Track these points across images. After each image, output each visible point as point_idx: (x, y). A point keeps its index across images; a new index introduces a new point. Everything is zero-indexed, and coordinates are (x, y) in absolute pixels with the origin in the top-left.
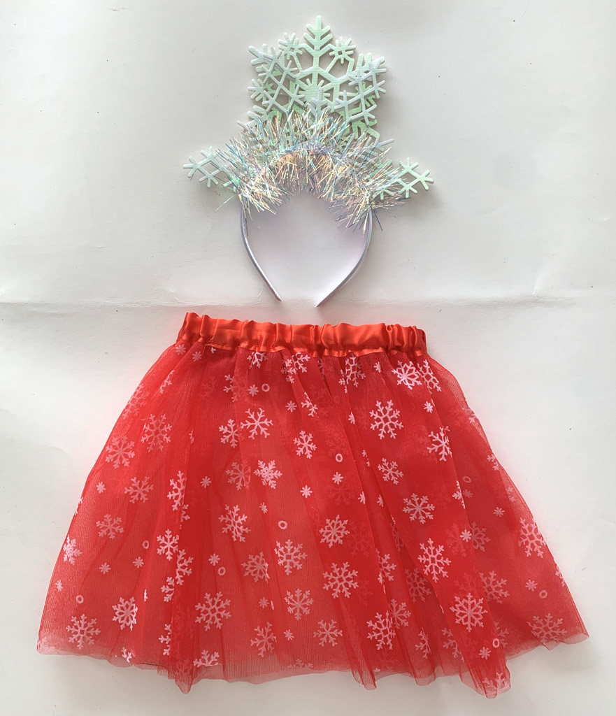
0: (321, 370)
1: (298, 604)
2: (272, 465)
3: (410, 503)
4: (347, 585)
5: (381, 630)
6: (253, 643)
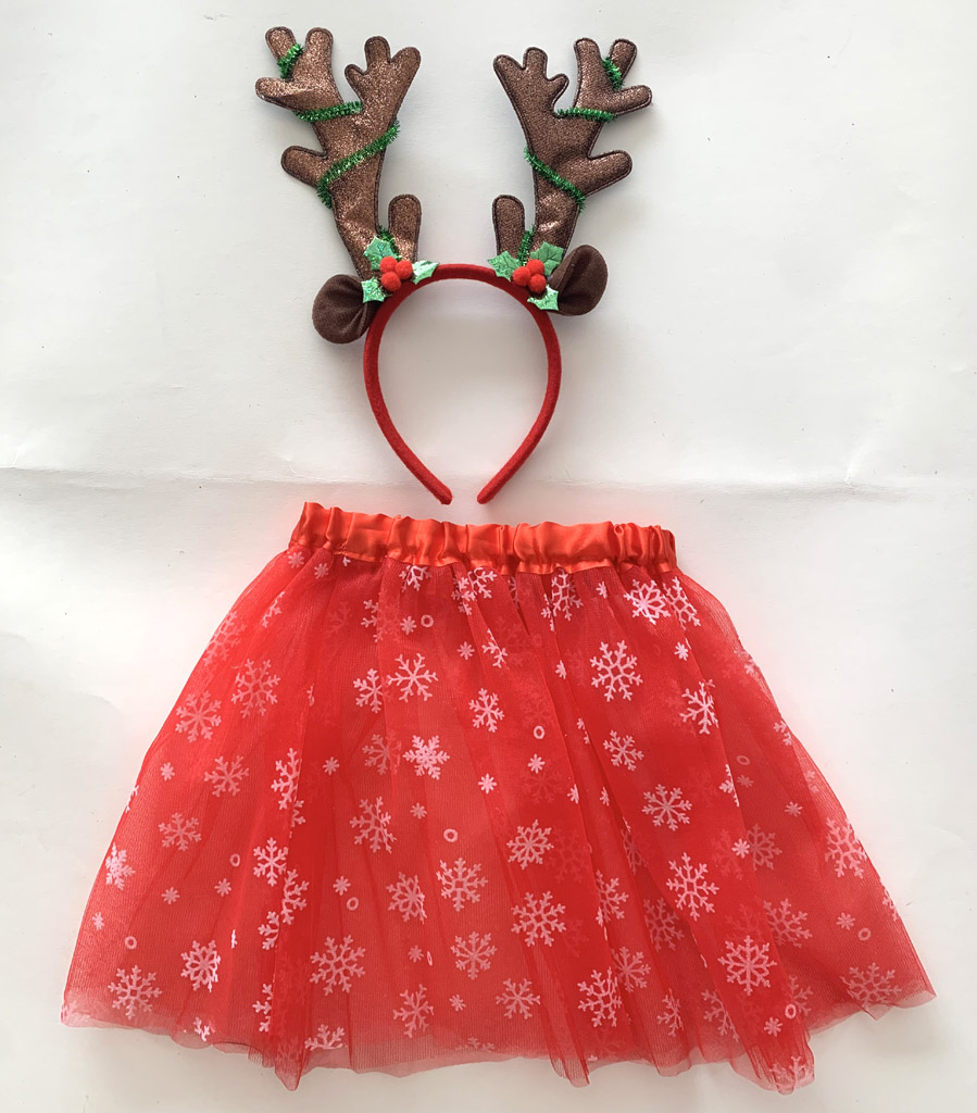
0: (513, 594)
1: (474, 955)
2: (434, 743)
3: (653, 799)
4: (548, 927)
5: (600, 996)
6: (397, 1014)
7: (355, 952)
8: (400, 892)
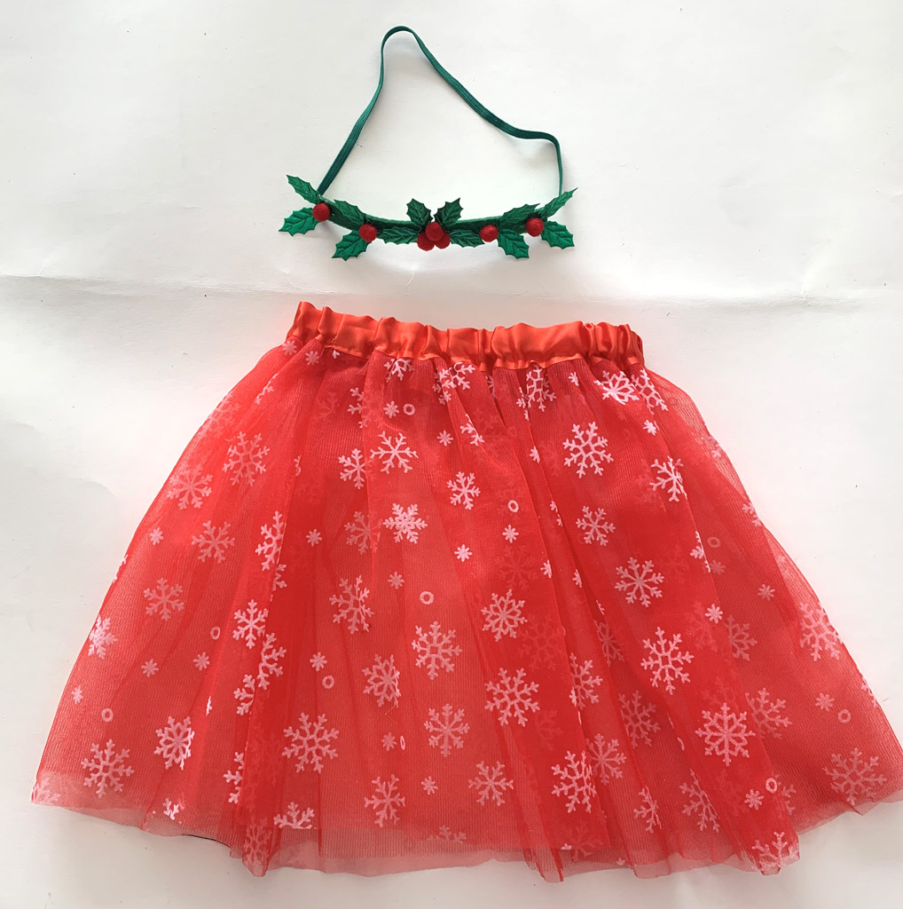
0: (491, 392)
1: (447, 729)
2: (413, 510)
3: (626, 574)
4: (521, 706)
5: (574, 779)
6: (368, 802)
7: (329, 733)
8: (375, 675)
